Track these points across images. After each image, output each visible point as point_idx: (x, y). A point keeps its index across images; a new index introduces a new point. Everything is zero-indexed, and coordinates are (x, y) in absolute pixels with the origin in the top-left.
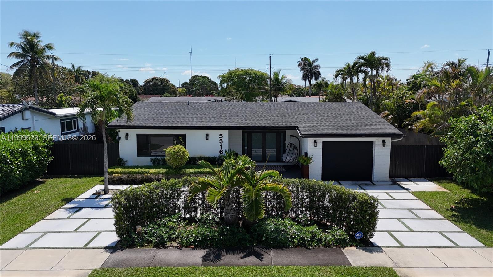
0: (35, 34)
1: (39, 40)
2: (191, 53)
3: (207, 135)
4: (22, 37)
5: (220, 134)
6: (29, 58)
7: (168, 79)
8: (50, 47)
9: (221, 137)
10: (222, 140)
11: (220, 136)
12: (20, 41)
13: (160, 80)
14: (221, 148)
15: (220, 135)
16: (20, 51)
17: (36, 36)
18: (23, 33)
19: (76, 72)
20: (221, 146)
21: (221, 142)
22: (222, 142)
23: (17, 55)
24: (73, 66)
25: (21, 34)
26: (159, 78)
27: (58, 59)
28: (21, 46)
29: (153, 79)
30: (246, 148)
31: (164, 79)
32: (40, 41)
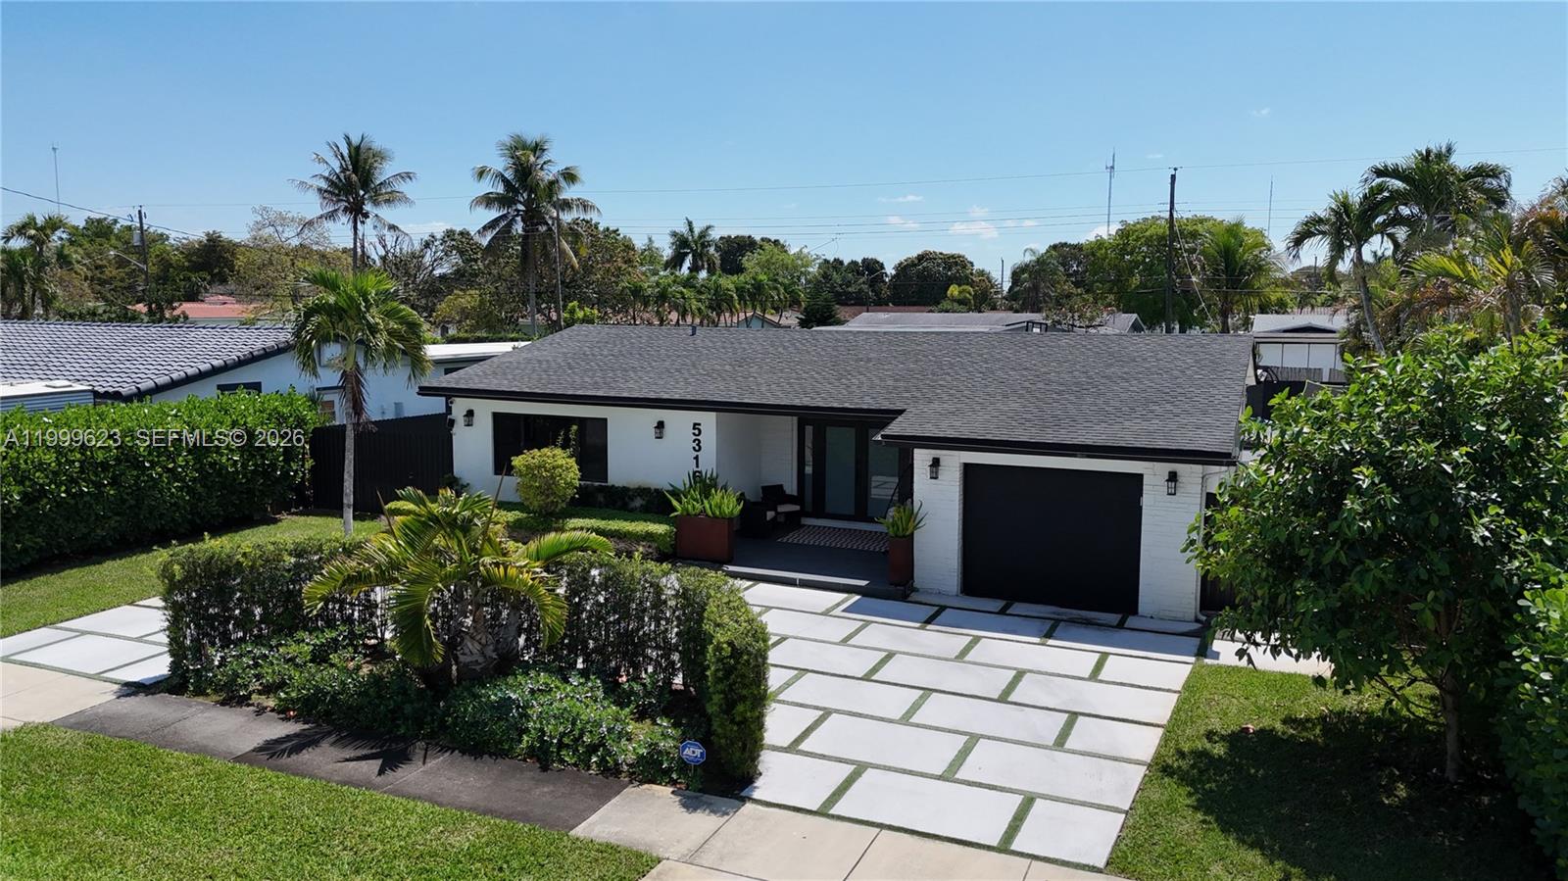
0: (537, 144)
1: (545, 158)
2: (1112, 167)
3: (661, 425)
4: (506, 152)
5: (695, 424)
6: (521, 207)
7: (966, 257)
8: (570, 176)
9: (697, 432)
10: (699, 441)
11: (694, 429)
12: (500, 164)
13: (940, 261)
14: (697, 466)
15: (696, 426)
16: (500, 189)
17: (538, 148)
18: (508, 141)
19: (696, 243)
20: (696, 458)
21: (697, 448)
22: (700, 448)
23: (488, 200)
24: (690, 224)
25: (503, 144)
26: (941, 254)
27: (592, 207)
28: (503, 176)
29: (921, 258)
30: (809, 470)
31: (953, 256)
32: (550, 161)
